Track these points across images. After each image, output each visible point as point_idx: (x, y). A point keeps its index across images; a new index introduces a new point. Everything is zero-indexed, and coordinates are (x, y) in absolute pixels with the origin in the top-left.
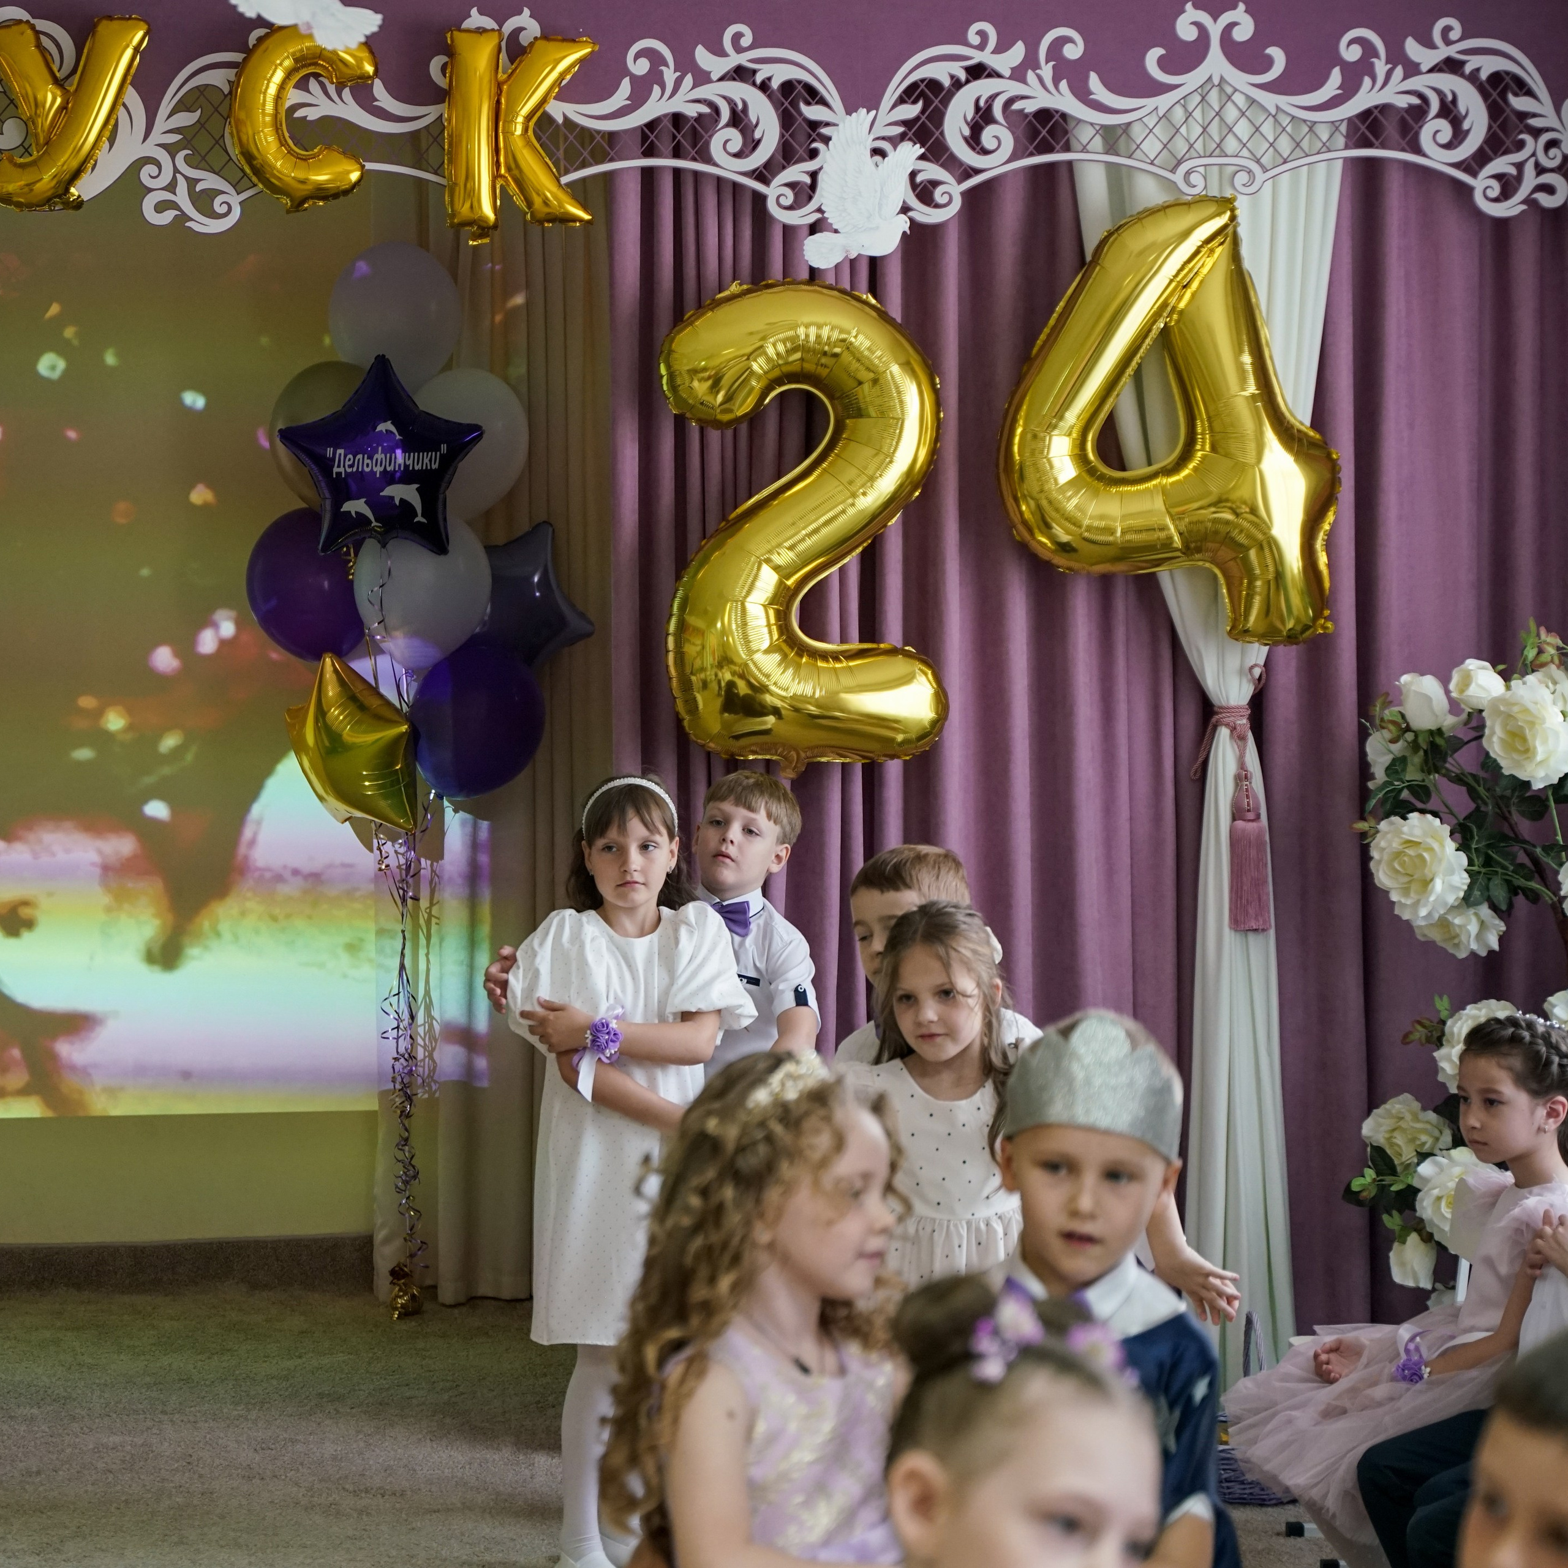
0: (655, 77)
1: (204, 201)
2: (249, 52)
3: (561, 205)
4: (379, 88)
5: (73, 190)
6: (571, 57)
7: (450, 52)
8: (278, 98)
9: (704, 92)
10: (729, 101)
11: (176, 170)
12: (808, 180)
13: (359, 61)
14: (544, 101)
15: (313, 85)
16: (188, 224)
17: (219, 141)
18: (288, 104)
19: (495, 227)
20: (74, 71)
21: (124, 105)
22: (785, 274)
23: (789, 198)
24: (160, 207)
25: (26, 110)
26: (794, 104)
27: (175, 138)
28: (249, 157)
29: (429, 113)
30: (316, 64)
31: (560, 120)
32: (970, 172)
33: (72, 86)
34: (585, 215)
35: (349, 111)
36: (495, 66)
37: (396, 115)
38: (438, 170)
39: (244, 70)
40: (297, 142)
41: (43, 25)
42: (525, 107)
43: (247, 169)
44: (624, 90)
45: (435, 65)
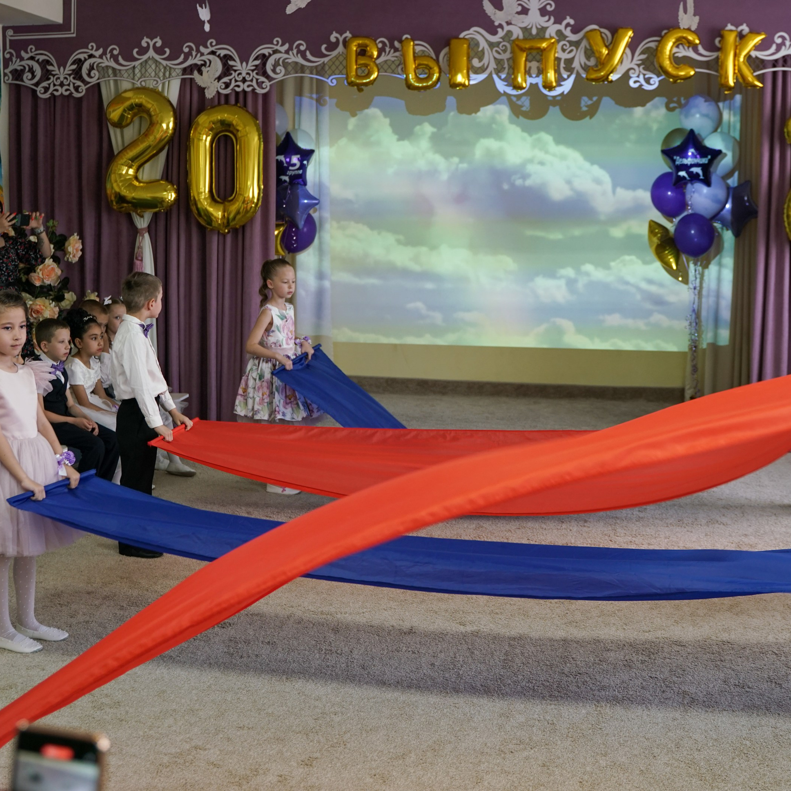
0: (783, 43)
1: (648, 81)
2: (662, 37)
3: (753, 82)
4: (700, 48)
5: (610, 78)
6: (758, 39)
7: (722, 37)
8: (670, 51)
11: (640, 72)
13: (694, 39)
14: (750, 51)
15: (681, 47)
16: (643, 87)
17: (652, 63)
18: (673, 51)
19: (733, 88)
20: (611, 43)
21: (626, 53)
24: (635, 82)
25: (597, 55)
27: (639, 62)
28: (661, 67)
29: (715, 55)
30: (681, 41)
31: (754, 56)
33: (611, 47)
34: (760, 85)
35: (691, 54)
36: (735, 41)
37: (704, 56)
38: (717, 71)
39: (661, 42)
40: (676, 63)
41: (602, 30)
42: (744, 53)
43: (661, 70)
44: (774, 47)
45: (717, 41)
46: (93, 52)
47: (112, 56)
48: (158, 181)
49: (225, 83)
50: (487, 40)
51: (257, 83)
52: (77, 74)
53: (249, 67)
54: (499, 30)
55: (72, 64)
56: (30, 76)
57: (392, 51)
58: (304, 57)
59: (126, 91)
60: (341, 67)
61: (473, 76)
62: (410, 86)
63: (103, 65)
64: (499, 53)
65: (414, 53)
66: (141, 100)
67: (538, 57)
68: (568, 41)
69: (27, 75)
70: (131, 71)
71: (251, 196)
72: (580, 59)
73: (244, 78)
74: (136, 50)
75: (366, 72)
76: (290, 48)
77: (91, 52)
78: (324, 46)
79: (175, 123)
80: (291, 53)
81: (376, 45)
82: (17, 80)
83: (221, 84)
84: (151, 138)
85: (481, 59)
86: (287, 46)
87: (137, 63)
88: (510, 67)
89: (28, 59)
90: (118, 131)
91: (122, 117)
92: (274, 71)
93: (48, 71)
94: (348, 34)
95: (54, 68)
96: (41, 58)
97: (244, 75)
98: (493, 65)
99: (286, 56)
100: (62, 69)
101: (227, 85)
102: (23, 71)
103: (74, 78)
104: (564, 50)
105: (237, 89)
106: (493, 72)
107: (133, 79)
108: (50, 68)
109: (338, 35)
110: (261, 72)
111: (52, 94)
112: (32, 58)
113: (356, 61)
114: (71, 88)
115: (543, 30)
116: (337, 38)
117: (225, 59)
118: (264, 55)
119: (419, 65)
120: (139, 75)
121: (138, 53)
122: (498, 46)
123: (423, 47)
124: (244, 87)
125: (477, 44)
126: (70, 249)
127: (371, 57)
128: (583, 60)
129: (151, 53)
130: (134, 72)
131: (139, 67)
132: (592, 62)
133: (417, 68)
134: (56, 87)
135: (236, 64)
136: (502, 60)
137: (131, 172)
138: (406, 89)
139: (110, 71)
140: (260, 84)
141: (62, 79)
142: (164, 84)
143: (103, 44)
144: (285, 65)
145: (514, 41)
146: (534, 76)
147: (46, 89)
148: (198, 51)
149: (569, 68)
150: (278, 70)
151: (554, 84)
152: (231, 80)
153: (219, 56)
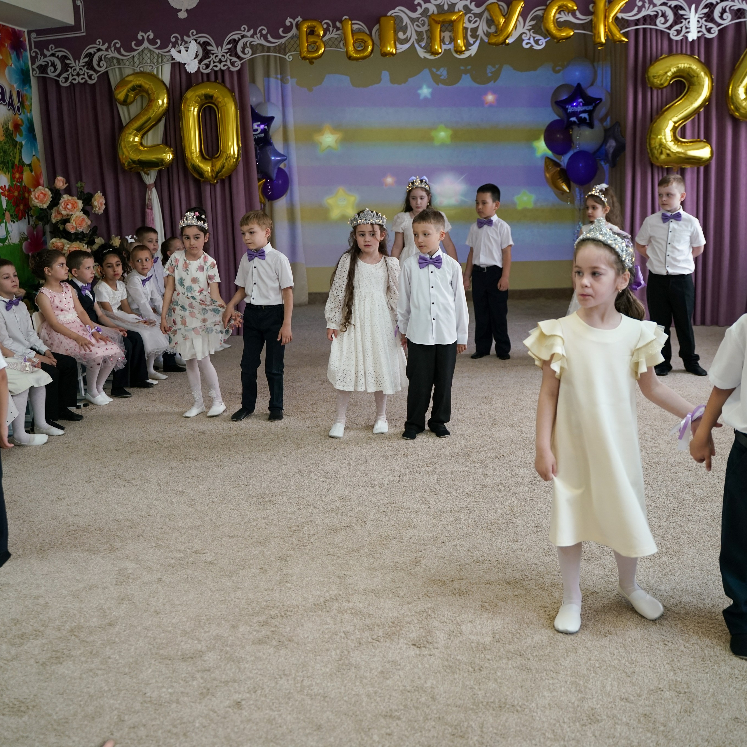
0: (643, 6)
1: (537, 42)
2: (547, 6)
3: (620, 38)
4: (577, 13)
5: (507, 41)
6: (623, 3)
7: (594, 3)
8: (554, 16)
9: (656, 9)
10: (662, 11)
11: (531, 35)
12: (680, 29)
13: (573, 6)
14: (616, 13)
15: (562, 13)
16: (534, 47)
17: (540, 28)
18: (556, 17)
19: (605, 44)
20: (507, 13)
21: (519, 21)
22: (677, 51)
23: (675, 33)
24: (527, 44)
25: (496, 22)
26: (677, 11)
27: (530, 27)
28: (547, 31)
29: (589, 18)
30: (563, 8)
31: (620, 17)
32: (719, 25)
33: (507, 17)
34: (626, 40)
35: (571, 18)
36: (605, 5)
37: (581, 19)
38: (591, 31)
39: (546, 10)
40: (559, 26)
41: (500, 3)
42: (612, 15)
43: (547, 34)
44: (636, 9)
45: (591, 6)
46: (100, 47)
47: (116, 49)
48: (159, 145)
49: (205, 64)
50: (409, 17)
51: (231, 62)
52: (89, 65)
53: (223, 51)
54: (419, 8)
55: (84, 58)
56: (53, 69)
57: (335, 30)
58: (266, 40)
59: (128, 76)
60: (295, 46)
61: (398, 46)
62: (350, 58)
63: (109, 56)
64: (419, 27)
65: (352, 30)
66: (140, 82)
67: (450, 28)
68: (473, 14)
69: (50, 69)
70: (131, 60)
71: (232, 153)
72: (483, 28)
73: (220, 59)
74: (134, 43)
75: (315, 48)
76: (255, 33)
77: (99, 47)
78: (281, 30)
79: (169, 99)
80: (255, 37)
81: (322, 26)
82: (43, 73)
83: (202, 65)
84: (151, 111)
85: (405, 33)
86: (252, 31)
87: (135, 53)
88: (428, 37)
89: (50, 56)
90: (125, 108)
91: (127, 96)
92: (243, 52)
93: (66, 64)
94: (299, 19)
95: (71, 62)
96: (60, 54)
97: (220, 57)
98: (414, 37)
99: (252, 39)
100: (77, 62)
101: (207, 66)
102: (47, 66)
103: (87, 69)
104: (470, 21)
105: (216, 69)
106: (415, 42)
107: (133, 66)
108: (68, 62)
109: (291, 20)
110: (233, 54)
111: (71, 82)
112: (53, 55)
113: (307, 40)
114: (86, 76)
115: (452, 6)
116: (291, 22)
117: (204, 45)
118: (235, 40)
119: (356, 39)
120: (137, 62)
121: (135, 45)
122: (418, 21)
123: (359, 25)
124: (220, 66)
125: (401, 20)
126: (96, 204)
127: (319, 35)
128: (486, 28)
129: (146, 44)
130: (133, 60)
131: (137, 56)
132: (493, 30)
133: (354, 43)
134: (74, 77)
135: (213, 48)
136: (422, 32)
137: (137, 139)
138: (348, 60)
139: (115, 61)
140: (233, 64)
141: (78, 70)
142: (158, 68)
143: (107, 40)
144: (252, 46)
145: (430, 16)
146: (447, 43)
147: (67, 79)
148: (183, 40)
149: (474, 35)
150: (246, 51)
151: (464, 48)
152: (210, 62)
153: (199, 43)
